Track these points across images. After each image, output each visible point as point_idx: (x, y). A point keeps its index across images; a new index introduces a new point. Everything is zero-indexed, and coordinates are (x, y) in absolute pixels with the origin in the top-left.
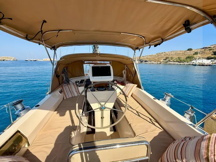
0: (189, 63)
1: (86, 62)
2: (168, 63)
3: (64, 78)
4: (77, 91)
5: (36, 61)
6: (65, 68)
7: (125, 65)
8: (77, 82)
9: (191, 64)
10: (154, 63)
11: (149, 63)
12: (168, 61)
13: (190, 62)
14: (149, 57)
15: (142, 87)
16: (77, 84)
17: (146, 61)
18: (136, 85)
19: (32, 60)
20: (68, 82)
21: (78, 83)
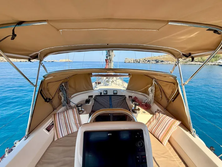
0: (214, 64)
1: (93, 74)
2: (188, 63)
3: (63, 98)
4: (78, 122)
5: (53, 62)
6: (63, 84)
7: (154, 80)
8: (79, 106)
9: (217, 64)
10: (172, 63)
11: (166, 63)
12: (189, 61)
13: (215, 62)
14: (165, 57)
15: (193, 130)
16: (78, 109)
17: (162, 61)
18: (178, 123)
19: (49, 61)
20: (67, 103)
21: (80, 108)
